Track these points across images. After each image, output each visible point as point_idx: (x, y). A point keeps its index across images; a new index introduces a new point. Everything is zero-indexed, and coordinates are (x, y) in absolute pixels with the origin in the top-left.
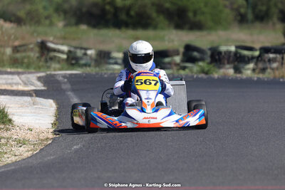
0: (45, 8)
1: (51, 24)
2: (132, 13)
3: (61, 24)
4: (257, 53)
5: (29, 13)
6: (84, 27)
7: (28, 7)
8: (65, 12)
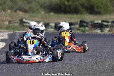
0: (36, 6)
1: (39, 13)
2: (72, 8)
3: (43, 13)
4: (110, 24)
5: (30, 8)
6: (52, 14)
7: (29, 5)
8: (45, 8)
